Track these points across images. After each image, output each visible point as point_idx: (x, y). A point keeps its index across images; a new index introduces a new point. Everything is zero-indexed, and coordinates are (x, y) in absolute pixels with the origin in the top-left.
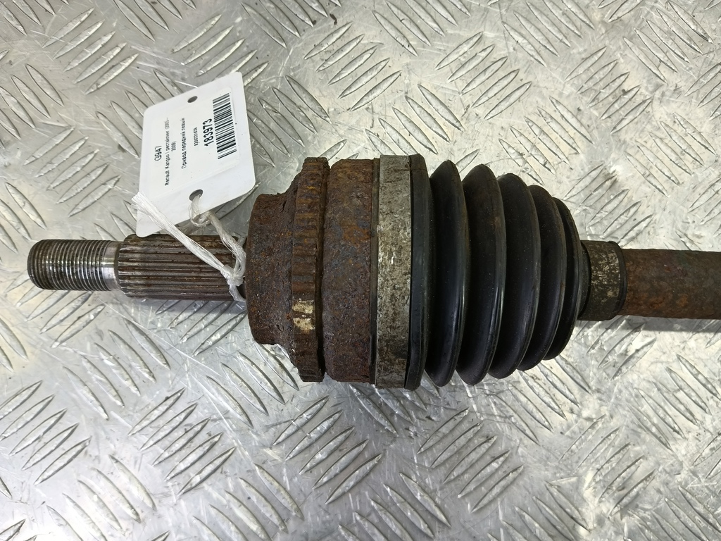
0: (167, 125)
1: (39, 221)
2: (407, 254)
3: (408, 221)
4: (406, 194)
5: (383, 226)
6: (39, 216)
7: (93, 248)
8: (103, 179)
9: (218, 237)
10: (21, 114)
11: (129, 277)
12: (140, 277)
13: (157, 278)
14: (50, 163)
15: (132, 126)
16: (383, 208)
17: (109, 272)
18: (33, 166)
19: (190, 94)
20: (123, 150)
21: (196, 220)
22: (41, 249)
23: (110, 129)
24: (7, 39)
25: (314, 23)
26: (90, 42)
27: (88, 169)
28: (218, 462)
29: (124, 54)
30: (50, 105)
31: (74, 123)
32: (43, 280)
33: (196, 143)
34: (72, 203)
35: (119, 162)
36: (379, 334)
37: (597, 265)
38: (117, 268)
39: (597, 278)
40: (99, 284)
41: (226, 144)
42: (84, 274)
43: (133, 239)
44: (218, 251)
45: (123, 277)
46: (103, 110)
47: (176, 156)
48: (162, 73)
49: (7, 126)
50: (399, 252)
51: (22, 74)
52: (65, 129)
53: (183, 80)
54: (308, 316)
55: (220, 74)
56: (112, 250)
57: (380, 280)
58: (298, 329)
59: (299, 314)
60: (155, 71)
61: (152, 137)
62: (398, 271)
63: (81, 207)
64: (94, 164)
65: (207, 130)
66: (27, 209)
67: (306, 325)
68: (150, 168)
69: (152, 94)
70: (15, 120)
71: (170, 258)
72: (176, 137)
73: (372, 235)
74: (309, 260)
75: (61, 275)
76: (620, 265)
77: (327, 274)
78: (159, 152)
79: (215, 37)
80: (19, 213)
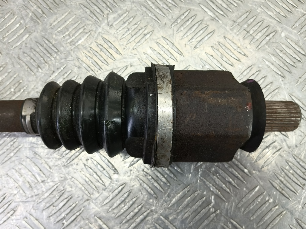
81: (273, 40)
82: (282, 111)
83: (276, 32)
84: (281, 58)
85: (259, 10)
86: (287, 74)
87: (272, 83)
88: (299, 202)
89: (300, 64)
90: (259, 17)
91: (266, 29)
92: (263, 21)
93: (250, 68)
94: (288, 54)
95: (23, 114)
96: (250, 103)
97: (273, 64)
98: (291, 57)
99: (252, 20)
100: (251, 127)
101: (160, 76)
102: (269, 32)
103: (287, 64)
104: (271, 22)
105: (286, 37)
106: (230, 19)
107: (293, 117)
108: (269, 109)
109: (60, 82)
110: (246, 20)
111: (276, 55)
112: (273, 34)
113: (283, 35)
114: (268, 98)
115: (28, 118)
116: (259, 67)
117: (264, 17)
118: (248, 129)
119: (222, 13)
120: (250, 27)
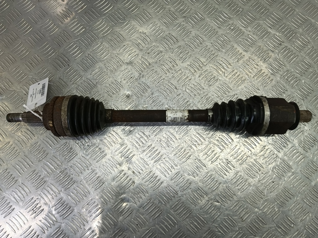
0: (33, 90)
1: (9, 110)
2: (66, 113)
3: (67, 107)
4: (67, 103)
5: (63, 108)
6: (9, 109)
7: (18, 114)
8: (22, 101)
9: (38, 111)
10: (5, 88)
11: (24, 119)
12: (26, 119)
13: (29, 119)
14: (11, 98)
15: (27, 89)
16: (63, 105)
17: (21, 119)
18: (7, 99)
19: (39, 83)
20: (26, 95)
21: (36, 108)
22: (9, 115)
23: (23, 91)
24: (1, 72)
25: (64, 66)
26: (18, 72)
27: (19, 99)
28: (45, 155)
29: (25, 75)
30: (10, 86)
31: (16, 89)
32: (9, 121)
33: (38, 93)
34: (16, 106)
35: (25, 97)
36: (63, 126)
37: (107, 113)
38: (22, 118)
39: (107, 115)
40: (19, 121)
41: (43, 94)
42: (16, 119)
43: (25, 112)
44: (39, 114)
45: (23, 119)
46: (22, 87)
47: (34, 96)
48: (33, 78)
49: (2, 91)
50: (65, 112)
51: (4, 80)
52: (14, 91)
53: (38, 79)
54: (51, 124)
55: (45, 78)
56: (21, 115)
57: (62, 117)
58: (50, 126)
59: (50, 123)
60: (32, 78)
61: (30, 92)
62: (65, 115)
63: (17, 107)
64: (20, 98)
65: (40, 91)
66: (7, 107)
67: (51, 125)
68: (29, 99)
69: (31, 83)
70: (3, 89)
71: (31, 115)
72: (35, 92)
73: (61, 110)
74: (50, 114)
75: (12, 119)
76: (111, 113)
77: (54, 117)
78: (31, 95)
79: (44, 70)
80: (5, 108)
81: (299, 84)
82: (305, 114)
83: (300, 80)
84: (302, 92)
85: (293, 70)
86: (305, 99)
87: (298, 102)
88: (311, 153)
89: (311, 95)
90: (292, 73)
91: (295, 79)
92: (294, 75)
93: (289, 96)
94: (305, 90)
95: (209, 115)
96: (295, 111)
97: (299, 94)
98: (307, 92)
99: (289, 74)
100: (295, 119)
101: (263, 101)
102: (297, 80)
103: (305, 94)
104: (298, 76)
105: (305, 83)
106: (280, 74)
107: (309, 116)
108: (301, 115)
109: (227, 102)
110: (286, 75)
111: (300, 91)
112: (299, 81)
113: (303, 81)
114: (300, 109)
115: (211, 116)
116: (293, 96)
117: (295, 73)
118: (294, 120)
119: (276, 71)
120: (289, 78)
